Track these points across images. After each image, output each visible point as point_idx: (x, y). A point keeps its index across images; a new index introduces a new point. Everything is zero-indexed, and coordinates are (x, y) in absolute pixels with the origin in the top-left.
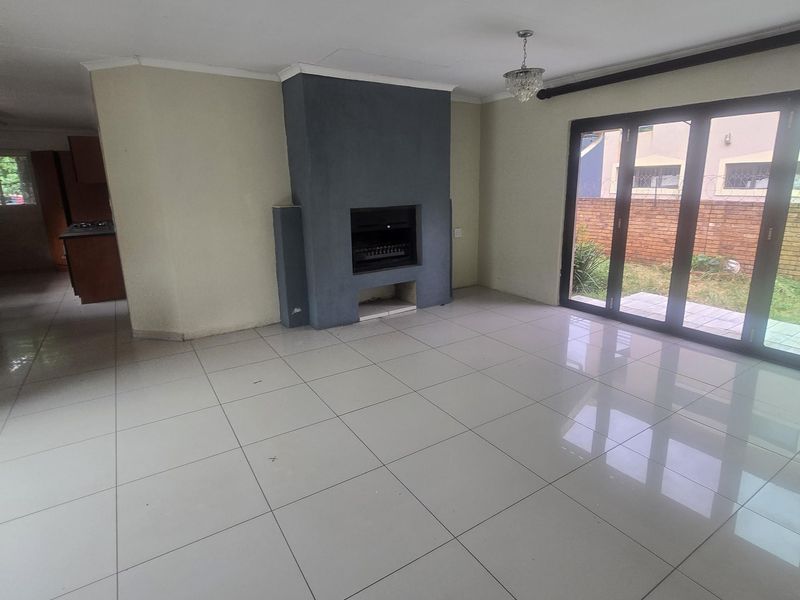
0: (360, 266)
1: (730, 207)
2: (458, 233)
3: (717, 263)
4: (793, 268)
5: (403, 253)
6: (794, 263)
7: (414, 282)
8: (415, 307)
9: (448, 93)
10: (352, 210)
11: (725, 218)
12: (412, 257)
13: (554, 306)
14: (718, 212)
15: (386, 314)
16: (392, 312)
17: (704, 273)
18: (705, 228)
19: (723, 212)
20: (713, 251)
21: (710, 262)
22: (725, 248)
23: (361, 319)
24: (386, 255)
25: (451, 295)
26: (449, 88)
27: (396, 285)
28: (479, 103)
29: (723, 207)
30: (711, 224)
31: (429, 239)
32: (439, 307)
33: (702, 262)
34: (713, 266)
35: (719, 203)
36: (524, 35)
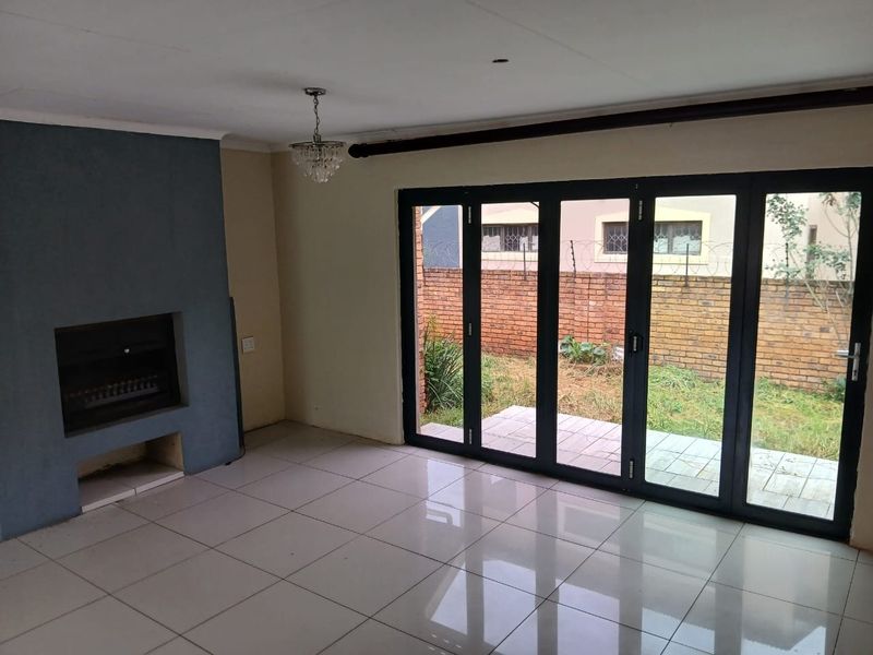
0: (77, 420)
1: (610, 281)
2: (247, 345)
3: (603, 352)
4: (683, 354)
5: (154, 390)
6: (684, 348)
7: (176, 434)
8: (181, 474)
9: (216, 143)
10: (56, 330)
11: (606, 295)
12: (171, 395)
13: (398, 445)
14: (597, 287)
15: (130, 493)
16: (142, 489)
17: (589, 366)
18: (585, 308)
19: (603, 287)
20: (598, 336)
21: (595, 352)
22: (610, 332)
23: (85, 509)
24: (123, 397)
25: (242, 444)
26: (217, 136)
27: (147, 442)
28: (269, 151)
29: (602, 281)
30: (591, 303)
31: (198, 365)
32: (223, 468)
33: (586, 353)
34: (599, 356)
35: (597, 276)
36: (315, 93)
